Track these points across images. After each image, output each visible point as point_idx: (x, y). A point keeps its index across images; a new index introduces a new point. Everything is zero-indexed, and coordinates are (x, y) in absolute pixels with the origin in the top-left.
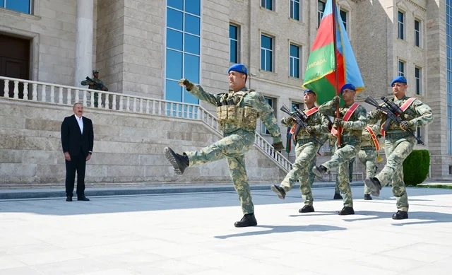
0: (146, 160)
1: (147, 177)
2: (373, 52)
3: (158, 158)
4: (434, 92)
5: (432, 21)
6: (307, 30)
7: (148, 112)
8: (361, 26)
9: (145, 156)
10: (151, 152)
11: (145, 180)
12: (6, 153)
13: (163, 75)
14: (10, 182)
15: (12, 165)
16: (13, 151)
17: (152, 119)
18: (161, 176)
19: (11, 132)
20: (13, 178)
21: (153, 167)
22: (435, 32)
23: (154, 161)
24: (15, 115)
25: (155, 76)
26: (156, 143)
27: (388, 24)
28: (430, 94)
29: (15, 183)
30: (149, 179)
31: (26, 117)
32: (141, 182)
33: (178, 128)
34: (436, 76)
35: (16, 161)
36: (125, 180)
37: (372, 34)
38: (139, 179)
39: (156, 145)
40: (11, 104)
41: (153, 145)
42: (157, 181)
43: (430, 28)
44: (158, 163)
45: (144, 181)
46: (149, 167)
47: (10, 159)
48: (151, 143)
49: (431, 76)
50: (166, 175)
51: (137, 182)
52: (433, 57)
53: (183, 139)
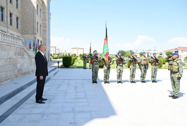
2: (28, 17)
4: (45, 34)
5: (44, 11)
6: (6, 2)
7: (9, 42)
8: (23, 6)
10: (10, 63)
17: (11, 46)
18: (13, 75)
22: (45, 15)
23: (11, 68)
26: (12, 59)
27: (34, 8)
28: (43, 34)
30: (10, 77)
33: (17, 50)
34: (45, 29)
36: (3, 80)
37: (28, 10)
43: (43, 13)
45: (9, 79)
46: (10, 71)
49: (44, 29)
52: (44, 22)
53: (19, 55)
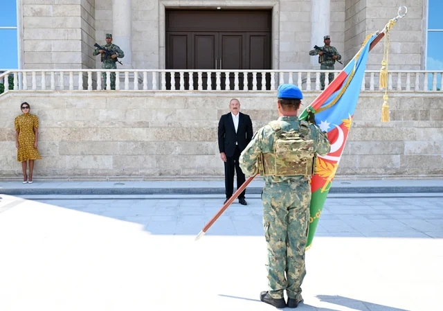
0: (359, 148)
1: (361, 168)
3: (376, 145)
9: (357, 144)
10: (367, 138)
11: (357, 172)
12: (200, 145)
13: (424, 25)
14: (205, 174)
15: (206, 157)
16: (207, 143)
18: (380, 168)
19: (205, 124)
20: (207, 170)
21: (370, 157)
23: (371, 149)
24: (207, 107)
25: (411, 29)
26: (373, 127)
29: (210, 174)
30: (363, 171)
31: (217, 107)
32: (351, 174)
33: (407, 106)
35: (209, 153)
38: (349, 171)
39: (373, 129)
40: (202, 97)
41: (369, 130)
42: (375, 173)
44: (376, 151)
45: (355, 174)
46: (362, 156)
47: (204, 151)
48: (367, 126)
50: (389, 166)
51: (347, 174)
53: (415, 119)
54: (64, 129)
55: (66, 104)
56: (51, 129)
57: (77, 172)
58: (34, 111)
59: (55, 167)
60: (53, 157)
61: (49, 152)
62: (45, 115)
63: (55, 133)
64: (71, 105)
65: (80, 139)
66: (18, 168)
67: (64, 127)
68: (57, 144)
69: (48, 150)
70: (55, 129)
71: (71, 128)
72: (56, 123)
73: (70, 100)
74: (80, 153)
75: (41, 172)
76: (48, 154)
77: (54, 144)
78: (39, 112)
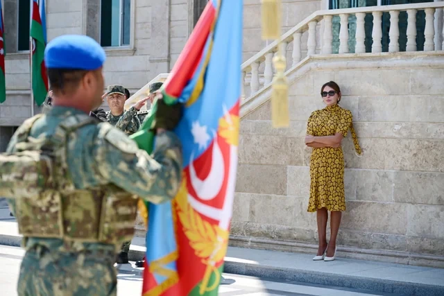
54: (407, 142)
55: (410, 83)
56: (382, 142)
57: (426, 245)
58: (350, 101)
59: (385, 228)
60: (383, 205)
61: (376, 194)
62: (371, 110)
63: (388, 151)
64: (421, 86)
65: (436, 165)
66: (309, 224)
67: (407, 138)
68: (392, 176)
69: (374, 190)
70: (389, 141)
71: (419, 140)
72: (392, 127)
73: (420, 73)
74: (435, 201)
75: (360, 238)
76: (374, 198)
77: (385, 176)
78: (361, 102)
